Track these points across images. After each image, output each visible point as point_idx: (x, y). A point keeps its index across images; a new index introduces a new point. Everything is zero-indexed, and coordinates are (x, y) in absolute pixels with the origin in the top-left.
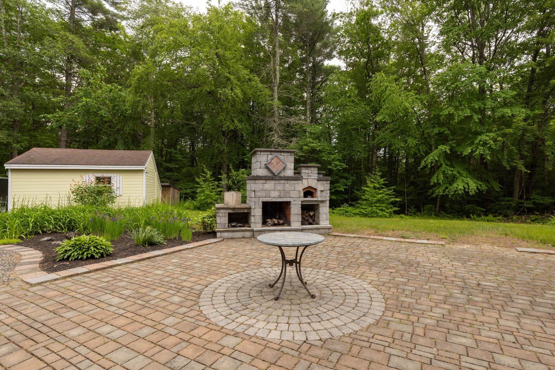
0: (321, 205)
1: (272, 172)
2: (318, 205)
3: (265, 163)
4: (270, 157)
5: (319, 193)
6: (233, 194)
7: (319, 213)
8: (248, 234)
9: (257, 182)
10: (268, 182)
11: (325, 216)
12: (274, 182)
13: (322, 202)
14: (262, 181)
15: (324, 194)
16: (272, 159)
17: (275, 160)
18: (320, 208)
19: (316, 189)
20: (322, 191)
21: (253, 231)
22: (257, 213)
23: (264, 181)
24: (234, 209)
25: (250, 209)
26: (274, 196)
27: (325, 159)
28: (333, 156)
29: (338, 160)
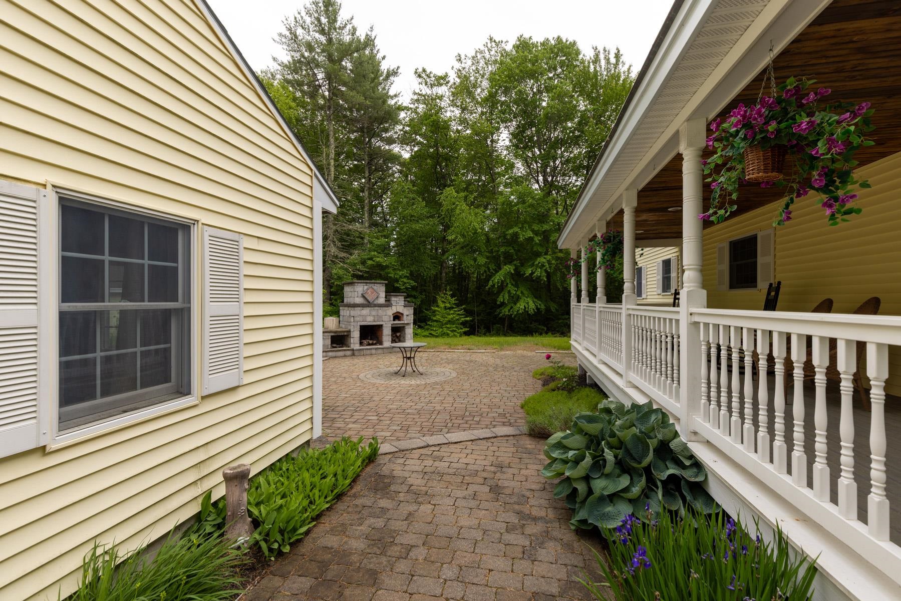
0: (406, 327)
1: (368, 301)
2: (404, 327)
3: (361, 293)
4: (366, 287)
5: (405, 317)
6: (333, 320)
7: (405, 334)
8: (349, 353)
9: (356, 309)
10: (364, 309)
11: (409, 336)
12: (370, 308)
13: (408, 324)
14: (359, 308)
15: (409, 318)
16: (368, 289)
17: (370, 290)
18: (406, 330)
19: (402, 314)
20: (407, 315)
21: (353, 350)
22: (356, 335)
23: (362, 308)
24: (335, 332)
25: (349, 331)
26: (370, 321)
27: (392, 275)
28: (401, 273)
29: (405, 277)
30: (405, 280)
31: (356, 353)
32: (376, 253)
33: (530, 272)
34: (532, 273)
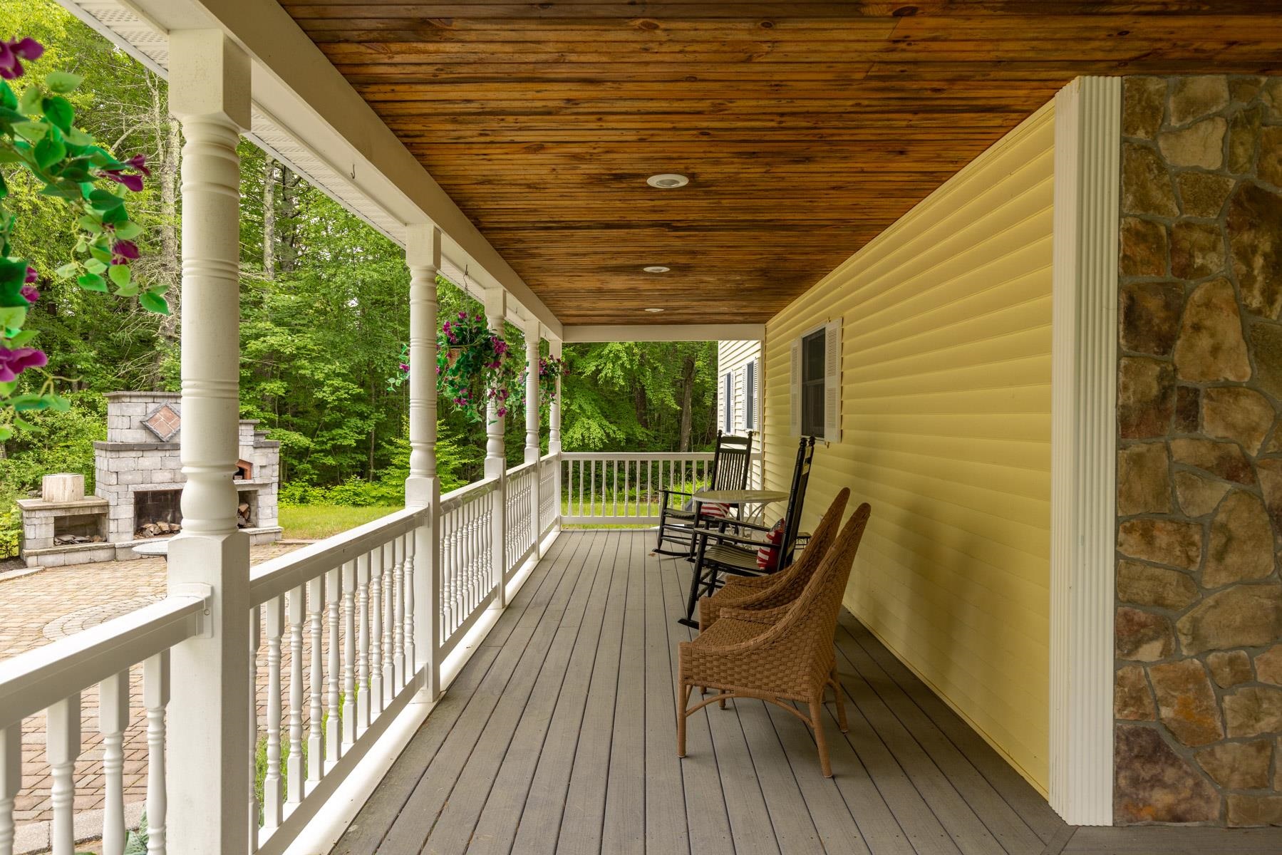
0: (261, 491)
1: (156, 436)
2: (256, 491)
3: (140, 418)
4: (152, 407)
5: (256, 471)
6: (65, 480)
7: (258, 507)
8: (103, 555)
9: (122, 454)
10: (146, 454)
11: (269, 511)
12: (161, 454)
13: (264, 485)
14: (133, 454)
15: (267, 471)
16: (156, 411)
17: (164, 412)
18: (260, 498)
19: (251, 464)
20: (262, 467)
21: (114, 548)
22: (123, 513)
23: (140, 454)
24: (68, 508)
25: (106, 506)
26: (160, 482)
27: (307, 373)
28: (328, 368)
29: (338, 375)
30: (337, 382)
31: (120, 554)
32: (269, 325)
33: (594, 368)
34: (598, 371)
